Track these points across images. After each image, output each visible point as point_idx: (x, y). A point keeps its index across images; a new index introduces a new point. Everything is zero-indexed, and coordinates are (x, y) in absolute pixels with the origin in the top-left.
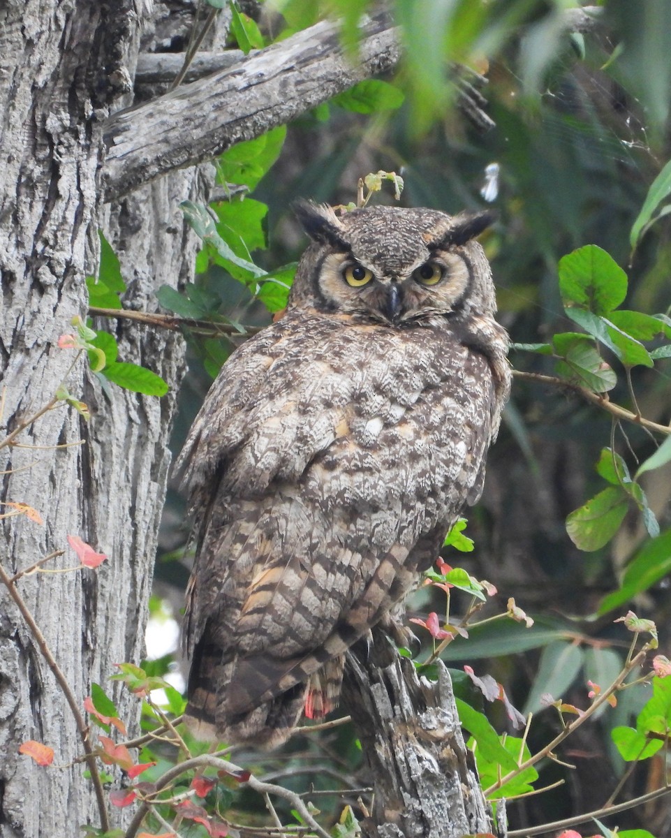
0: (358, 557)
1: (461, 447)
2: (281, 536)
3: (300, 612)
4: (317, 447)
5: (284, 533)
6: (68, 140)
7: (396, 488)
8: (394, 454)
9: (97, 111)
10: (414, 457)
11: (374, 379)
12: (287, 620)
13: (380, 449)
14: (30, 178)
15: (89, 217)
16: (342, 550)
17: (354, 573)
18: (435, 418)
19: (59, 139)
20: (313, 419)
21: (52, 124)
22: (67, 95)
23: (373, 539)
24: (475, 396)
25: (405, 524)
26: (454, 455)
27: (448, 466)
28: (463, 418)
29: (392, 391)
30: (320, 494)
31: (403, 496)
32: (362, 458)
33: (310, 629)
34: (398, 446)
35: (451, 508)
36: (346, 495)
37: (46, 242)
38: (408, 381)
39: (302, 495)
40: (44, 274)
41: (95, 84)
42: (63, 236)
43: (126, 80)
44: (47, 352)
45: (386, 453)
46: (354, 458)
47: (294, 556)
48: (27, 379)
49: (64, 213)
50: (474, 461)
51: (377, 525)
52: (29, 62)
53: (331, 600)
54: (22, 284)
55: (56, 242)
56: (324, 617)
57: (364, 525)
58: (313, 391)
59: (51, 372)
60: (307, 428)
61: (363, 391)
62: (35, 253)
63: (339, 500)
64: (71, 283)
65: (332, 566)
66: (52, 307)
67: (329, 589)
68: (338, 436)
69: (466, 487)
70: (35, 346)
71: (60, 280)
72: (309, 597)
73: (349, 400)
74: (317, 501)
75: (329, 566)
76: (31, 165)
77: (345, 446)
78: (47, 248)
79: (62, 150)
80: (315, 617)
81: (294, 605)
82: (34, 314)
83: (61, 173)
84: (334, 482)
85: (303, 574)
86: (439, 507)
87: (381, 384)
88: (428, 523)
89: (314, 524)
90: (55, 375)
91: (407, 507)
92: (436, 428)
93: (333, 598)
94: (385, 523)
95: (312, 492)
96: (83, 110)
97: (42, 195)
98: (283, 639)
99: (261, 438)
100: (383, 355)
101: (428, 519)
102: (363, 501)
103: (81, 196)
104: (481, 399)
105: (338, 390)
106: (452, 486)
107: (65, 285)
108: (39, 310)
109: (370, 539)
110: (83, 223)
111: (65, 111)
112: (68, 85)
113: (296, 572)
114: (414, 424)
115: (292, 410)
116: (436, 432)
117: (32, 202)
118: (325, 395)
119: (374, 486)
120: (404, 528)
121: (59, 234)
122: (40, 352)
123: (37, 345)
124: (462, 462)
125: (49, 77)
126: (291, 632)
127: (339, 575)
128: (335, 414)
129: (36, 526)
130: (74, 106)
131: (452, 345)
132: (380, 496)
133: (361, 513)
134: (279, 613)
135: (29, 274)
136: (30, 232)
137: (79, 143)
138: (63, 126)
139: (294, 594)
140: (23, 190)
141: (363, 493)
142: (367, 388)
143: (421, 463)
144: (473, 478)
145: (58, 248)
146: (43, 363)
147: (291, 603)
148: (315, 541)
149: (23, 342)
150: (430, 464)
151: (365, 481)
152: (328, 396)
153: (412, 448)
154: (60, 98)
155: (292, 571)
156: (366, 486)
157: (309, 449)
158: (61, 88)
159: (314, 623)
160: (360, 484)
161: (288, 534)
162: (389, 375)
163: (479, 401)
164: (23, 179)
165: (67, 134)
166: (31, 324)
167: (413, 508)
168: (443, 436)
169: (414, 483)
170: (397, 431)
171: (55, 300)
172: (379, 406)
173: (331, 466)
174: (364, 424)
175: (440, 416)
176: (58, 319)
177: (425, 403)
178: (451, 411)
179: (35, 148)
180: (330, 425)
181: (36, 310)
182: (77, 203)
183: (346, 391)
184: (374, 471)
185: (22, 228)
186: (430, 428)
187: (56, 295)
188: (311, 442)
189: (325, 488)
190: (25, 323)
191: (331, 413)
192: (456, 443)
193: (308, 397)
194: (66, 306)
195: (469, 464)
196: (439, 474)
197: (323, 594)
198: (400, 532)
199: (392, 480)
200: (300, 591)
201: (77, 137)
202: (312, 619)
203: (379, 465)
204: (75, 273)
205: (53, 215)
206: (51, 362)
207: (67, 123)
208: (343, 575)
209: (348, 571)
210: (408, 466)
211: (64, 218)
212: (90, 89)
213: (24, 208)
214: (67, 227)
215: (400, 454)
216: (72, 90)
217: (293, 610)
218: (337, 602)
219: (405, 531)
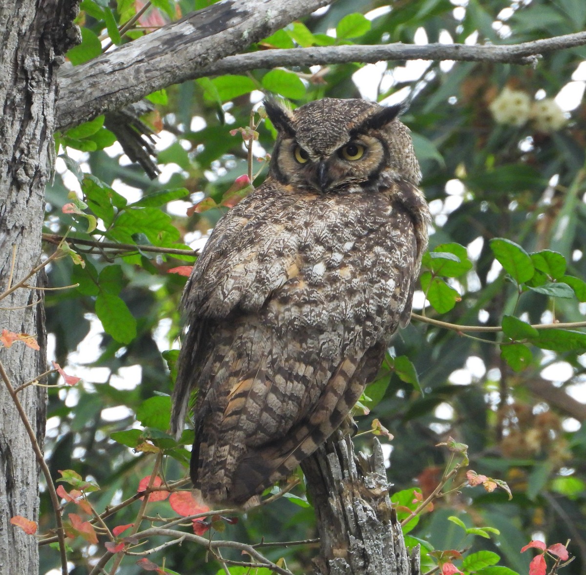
0: (311, 369)
1: (391, 283)
2: (248, 355)
3: (267, 412)
4: (272, 286)
5: (250, 352)
6: (38, 77)
7: (338, 315)
8: (335, 290)
9: (57, 57)
10: (351, 292)
11: (315, 234)
12: (257, 418)
13: (324, 286)
14: (13, 102)
15: (50, 135)
16: (297, 364)
17: (309, 381)
18: (368, 262)
19: (32, 75)
20: (268, 266)
21: (28, 63)
22: (38, 43)
23: (321, 354)
24: (400, 245)
25: (347, 342)
26: (386, 290)
27: (380, 298)
28: (391, 262)
29: (328, 243)
30: (276, 322)
31: (344, 321)
32: (309, 294)
33: (275, 424)
34: (338, 284)
35: (386, 329)
36: (295, 323)
37: (22, 152)
38: (340, 234)
39: (264, 324)
40: (21, 175)
41: (57, 37)
42: (33, 147)
43: (79, 34)
44: (22, 233)
45: (329, 289)
46: (303, 294)
47: (260, 370)
48: (8, 252)
49: (34, 131)
50: (402, 294)
51: (324, 343)
52: (18, 13)
53: (290, 402)
54: (5, 182)
55: (29, 152)
56: (285, 414)
57: (313, 343)
58: (270, 245)
59: (24, 248)
60: (264, 272)
61: (307, 243)
62: (14, 158)
63: (290, 327)
64: (38, 183)
65: (290, 376)
66: (26, 199)
67: (288, 394)
68: (290, 278)
69: (397, 313)
70: (14, 228)
71: (32, 181)
72: (273, 399)
73: (296, 250)
74: (274, 328)
75: (287, 376)
76: (14, 93)
77: (296, 284)
78: (23, 155)
79: (34, 84)
80: (278, 415)
81: (262, 407)
82: (13, 205)
83: (33, 100)
84: (287, 313)
85: (267, 382)
86: (376, 329)
87: (320, 237)
88: (368, 341)
89: (272, 344)
90: (27, 251)
91: (349, 330)
92: (369, 270)
93: (292, 400)
94: (331, 340)
95: (270, 321)
96: (48, 55)
97: (20, 116)
98: (255, 433)
99: (229, 279)
100: (322, 216)
101: (367, 338)
102: (310, 326)
103: (45, 120)
104: (405, 247)
105: (288, 243)
106: (386, 312)
107: (34, 184)
108: (17, 201)
109: (318, 354)
110: (46, 140)
111: (36, 55)
112: (39, 36)
113: (263, 381)
114: (351, 267)
115: (253, 259)
116: (369, 273)
117: (13, 121)
118: (278, 248)
119: (319, 315)
120: (347, 345)
121: (31, 146)
122: (17, 232)
123: (15, 227)
124: (391, 294)
125: (28, 27)
126: (260, 427)
127: (296, 383)
128: (286, 261)
129: (12, 362)
130: (43, 52)
131: (378, 206)
132: (323, 322)
133: (311, 335)
134: (251, 413)
135: (10, 174)
136: (11, 143)
137: (44, 80)
138: (35, 66)
139: (262, 398)
140: (8, 111)
141: (310, 320)
142: (310, 241)
143: (357, 296)
144: (403, 306)
145: (30, 156)
146: (19, 241)
147: (260, 405)
148: (275, 357)
149: (5, 224)
150: (365, 297)
151: (311, 311)
152: (281, 248)
153: (349, 285)
154: (33, 45)
155: (259, 381)
156: (313, 315)
157: (266, 288)
158: (34, 37)
159: (277, 419)
160: (308, 314)
161: (253, 353)
162: (326, 230)
163: (404, 249)
164: (9, 103)
165: (37, 72)
166: (11, 211)
167: (353, 329)
168: (374, 276)
169: (352, 311)
170: (338, 272)
171: (27, 195)
172: (321, 254)
173: (285, 301)
174: (311, 268)
175: (371, 260)
176: (30, 209)
177: (360, 251)
178: (382, 257)
179: (16, 80)
180: (282, 269)
181: (15, 201)
182: (42, 124)
183: (294, 244)
184: (318, 303)
185: (6, 139)
186: (364, 270)
187: (28, 191)
188: (267, 283)
189: (280, 318)
190: (7, 211)
191: (283, 260)
192: (386, 281)
193: (265, 248)
194: (34, 199)
195: (398, 295)
196: (372, 304)
197: (284, 398)
198: (344, 349)
199: (334, 310)
200: (266, 396)
201: (43, 76)
202: (275, 416)
203: (323, 298)
204: (41, 176)
205: (27, 132)
206: (24, 241)
207: (38, 64)
208: (299, 383)
209: (303, 379)
210: (346, 298)
211: (34, 135)
212: (53, 40)
213: (8, 125)
214: (35, 142)
215: (340, 290)
216: (41, 40)
217: (262, 410)
218: (295, 404)
219: (348, 348)
